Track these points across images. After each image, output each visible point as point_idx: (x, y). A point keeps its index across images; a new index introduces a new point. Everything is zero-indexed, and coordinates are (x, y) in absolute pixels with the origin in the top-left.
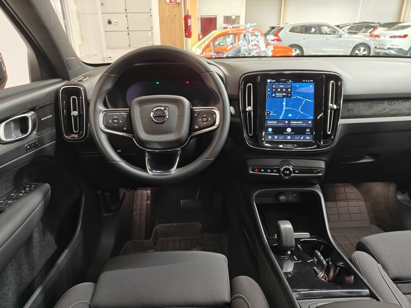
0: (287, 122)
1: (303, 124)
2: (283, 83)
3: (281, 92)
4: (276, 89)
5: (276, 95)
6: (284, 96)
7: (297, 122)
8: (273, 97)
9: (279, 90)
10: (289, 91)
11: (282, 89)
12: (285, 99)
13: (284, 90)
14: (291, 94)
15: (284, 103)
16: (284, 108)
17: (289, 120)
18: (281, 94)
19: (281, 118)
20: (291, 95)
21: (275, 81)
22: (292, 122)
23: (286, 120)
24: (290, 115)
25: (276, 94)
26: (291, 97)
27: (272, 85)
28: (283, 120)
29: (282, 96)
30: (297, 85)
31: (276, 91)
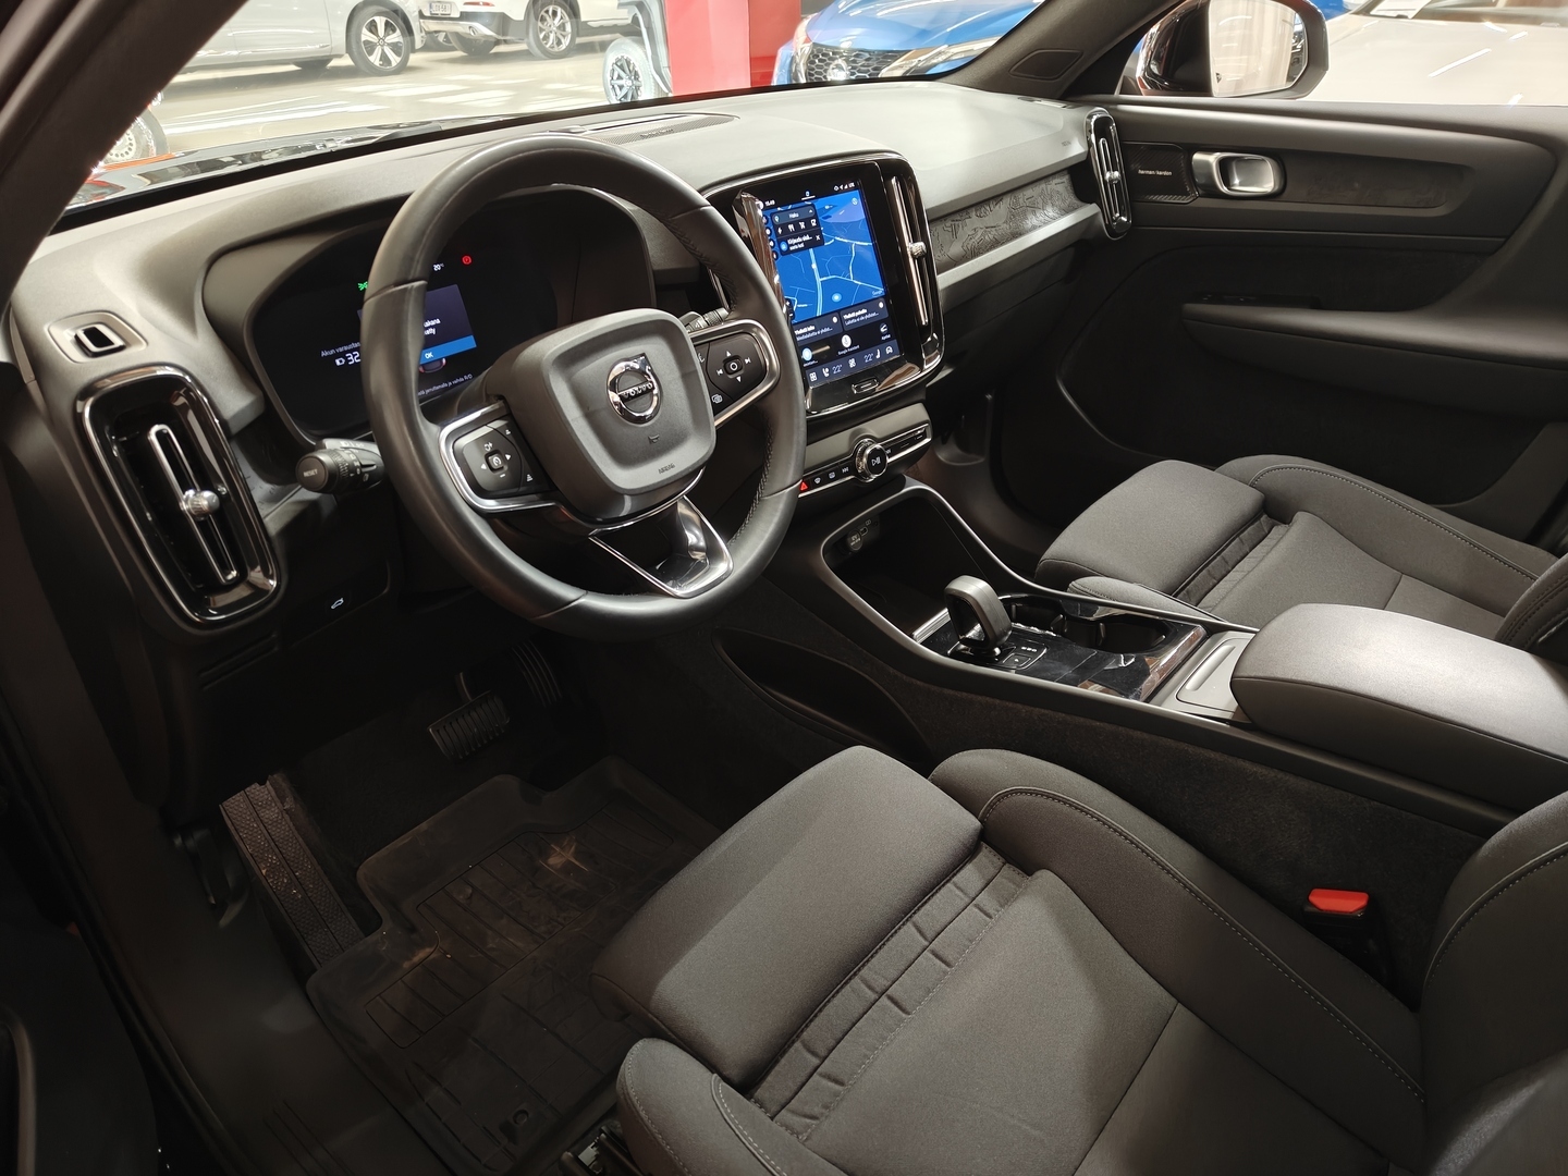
0: (835, 320)
1: (870, 316)
2: (794, 206)
3: (798, 233)
4: (784, 227)
5: (789, 246)
6: (808, 245)
7: (858, 314)
8: (783, 253)
9: (791, 227)
10: (814, 224)
11: (796, 223)
12: (811, 250)
13: (802, 225)
14: (820, 233)
15: (814, 266)
16: (819, 280)
17: (839, 313)
18: (799, 240)
19: (819, 313)
20: (821, 237)
21: (773, 202)
22: (846, 317)
23: (832, 314)
24: (837, 298)
25: (790, 242)
26: (821, 243)
27: (772, 215)
28: (827, 315)
29: (802, 245)
30: (824, 203)
31: (787, 235)
